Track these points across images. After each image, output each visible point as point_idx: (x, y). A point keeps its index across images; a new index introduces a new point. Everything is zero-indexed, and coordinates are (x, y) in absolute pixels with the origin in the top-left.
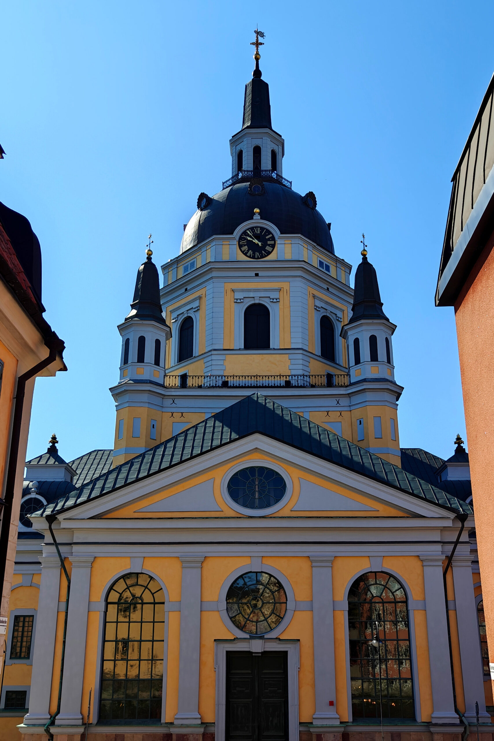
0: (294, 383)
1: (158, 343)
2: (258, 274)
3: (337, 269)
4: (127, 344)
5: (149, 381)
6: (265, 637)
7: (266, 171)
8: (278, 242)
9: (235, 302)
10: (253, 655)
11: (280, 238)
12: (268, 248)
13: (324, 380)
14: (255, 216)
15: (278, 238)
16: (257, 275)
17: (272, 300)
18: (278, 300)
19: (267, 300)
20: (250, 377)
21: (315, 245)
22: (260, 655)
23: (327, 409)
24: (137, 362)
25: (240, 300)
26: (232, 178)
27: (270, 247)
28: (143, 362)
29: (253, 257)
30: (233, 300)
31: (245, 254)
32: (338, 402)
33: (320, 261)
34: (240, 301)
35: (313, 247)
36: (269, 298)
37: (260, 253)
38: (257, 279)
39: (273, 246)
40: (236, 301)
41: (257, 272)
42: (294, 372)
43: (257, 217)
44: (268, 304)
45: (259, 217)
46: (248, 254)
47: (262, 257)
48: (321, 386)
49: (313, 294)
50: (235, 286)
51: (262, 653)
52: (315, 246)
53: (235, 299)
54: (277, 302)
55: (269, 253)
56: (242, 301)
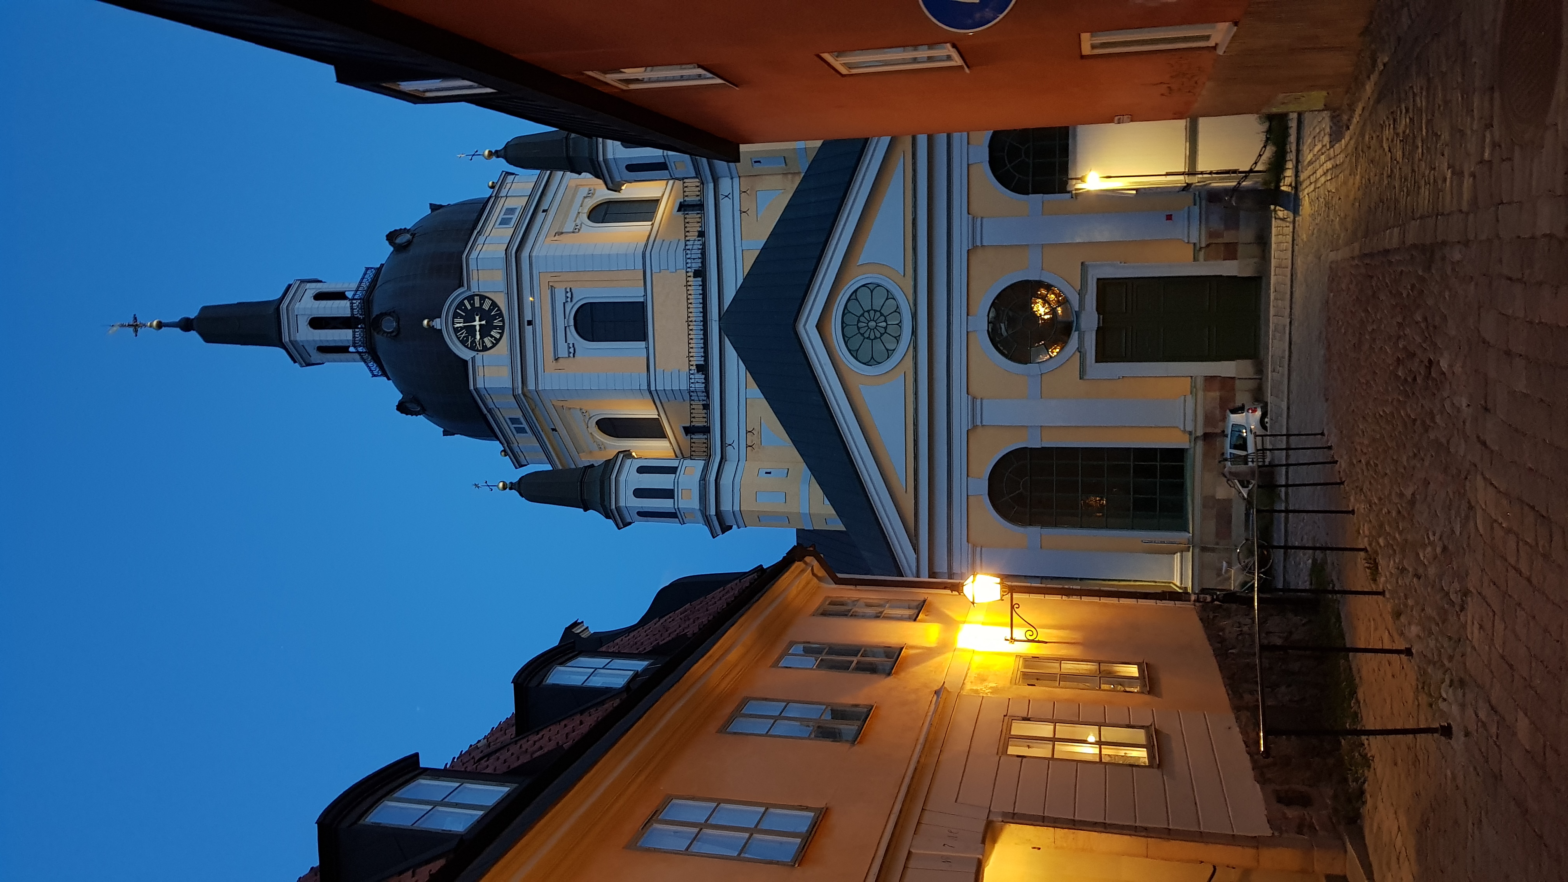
0: (697, 265)
1: (642, 470)
2: (528, 321)
3: (509, 196)
4: (645, 514)
5: (701, 482)
6: (1077, 309)
7: (352, 309)
8: (474, 289)
9: (574, 356)
10: (1102, 325)
11: (469, 288)
12: (486, 306)
13: (693, 216)
14: (435, 327)
15: (470, 290)
16: (530, 323)
17: (569, 300)
18: (568, 290)
19: (569, 306)
20: (690, 332)
21: (476, 232)
22: (1101, 316)
23: (737, 214)
24: (673, 500)
25: (570, 348)
26: (365, 362)
27: (484, 302)
28: (673, 490)
29: (502, 328)
30: (571, 359)
31: (498, 341)
32: (727, 196)
33: (500, 224)
34: (573, 348)
35: (480, 235)
36: (566, 304)
37: (494, 318)
38: (537, 321)
39: (483, 298)
40: (571, 355)
41: (526, 323)
42: (681, 263)
43: (437, 323)
44: (575, 304)
45: (438, 320)
46: (498, 336)
47: (501, 315)
48: (703, 221)
49: (555, 236)
50: (550, 355)
51: (1099, 314)
52: (478, 233)
53: (569, 356)
54: (571, 291)
55: (494, 304)
56: (571, 346)
